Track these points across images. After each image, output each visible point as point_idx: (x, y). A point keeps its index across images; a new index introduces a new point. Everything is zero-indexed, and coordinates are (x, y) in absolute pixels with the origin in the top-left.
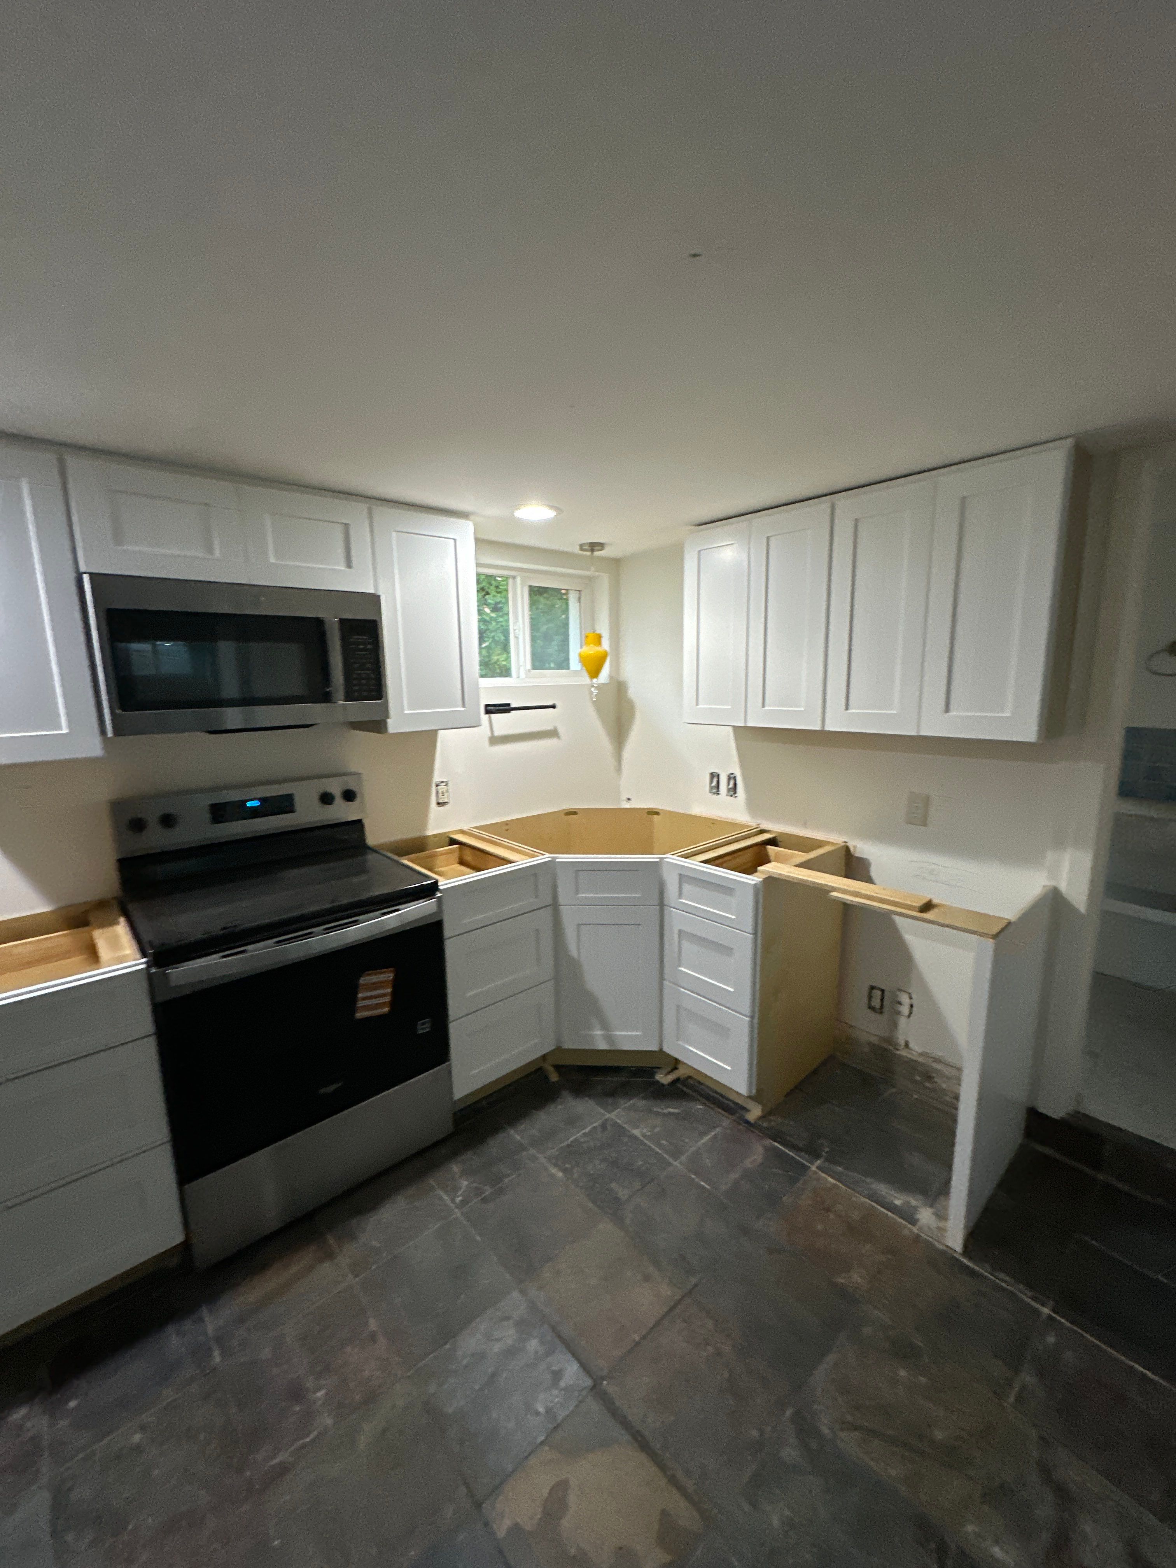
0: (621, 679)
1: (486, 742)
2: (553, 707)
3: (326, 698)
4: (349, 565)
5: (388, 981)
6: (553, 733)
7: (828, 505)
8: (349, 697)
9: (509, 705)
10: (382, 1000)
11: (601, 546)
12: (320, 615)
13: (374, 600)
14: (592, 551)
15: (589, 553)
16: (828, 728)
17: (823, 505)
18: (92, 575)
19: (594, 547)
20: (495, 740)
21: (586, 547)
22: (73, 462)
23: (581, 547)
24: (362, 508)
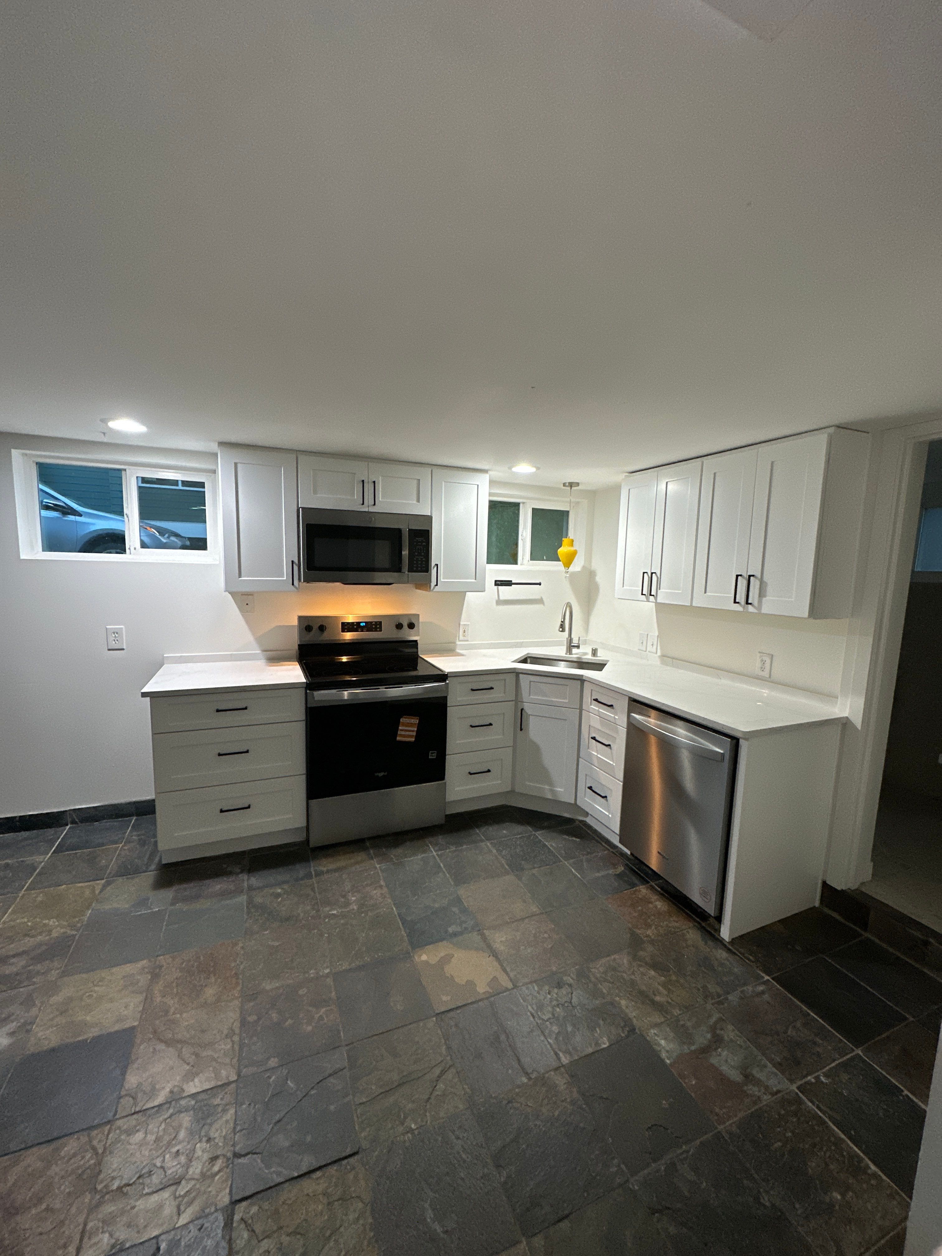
0: (593, 568)
1: (495, 602)
2: (540, 584)
3: (399, 570)
4: (418, 501)
5: (415, 724)
6: (540, 601)
7: (700, 463)
8: (411, 570)
9: (511, 581)
10: (411, 733)
11: (578, 484)
12: (401, 527)
13: (429, 519)
14: (571, 487)
15: (569, 488)
16: (694, 604)
17: (697, 463)
18: (303, 508)
19: (571, 485)
20: (500, 602)
21: (567, 484)
22: (302, 458)
23: (564, 485)
24: (429, 470)
